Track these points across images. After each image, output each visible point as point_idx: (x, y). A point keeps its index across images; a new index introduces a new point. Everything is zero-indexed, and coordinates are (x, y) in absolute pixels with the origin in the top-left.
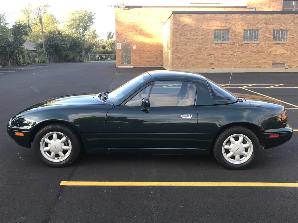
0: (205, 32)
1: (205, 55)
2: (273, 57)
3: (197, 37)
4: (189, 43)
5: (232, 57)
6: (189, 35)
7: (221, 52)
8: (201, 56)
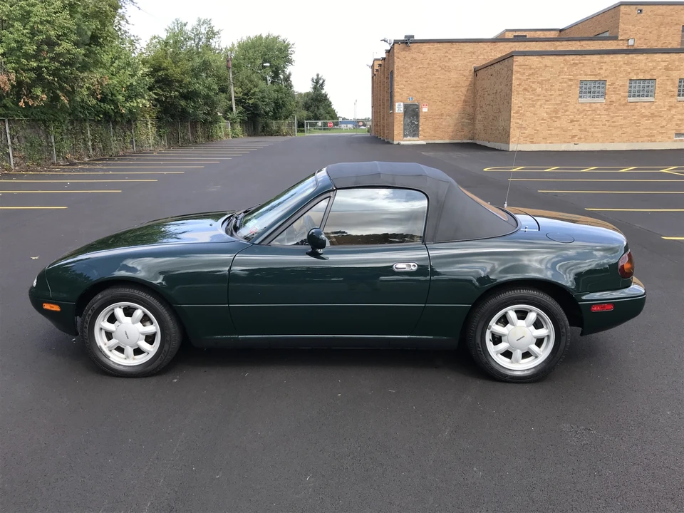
0: (565, 85)
1: (565, 123)
2: (677, 125)
3: (553, 93)
4: (539, 103)
5: (608, 124)
6: (539, 90)
7: (589, 117)
8: (557, 124)
